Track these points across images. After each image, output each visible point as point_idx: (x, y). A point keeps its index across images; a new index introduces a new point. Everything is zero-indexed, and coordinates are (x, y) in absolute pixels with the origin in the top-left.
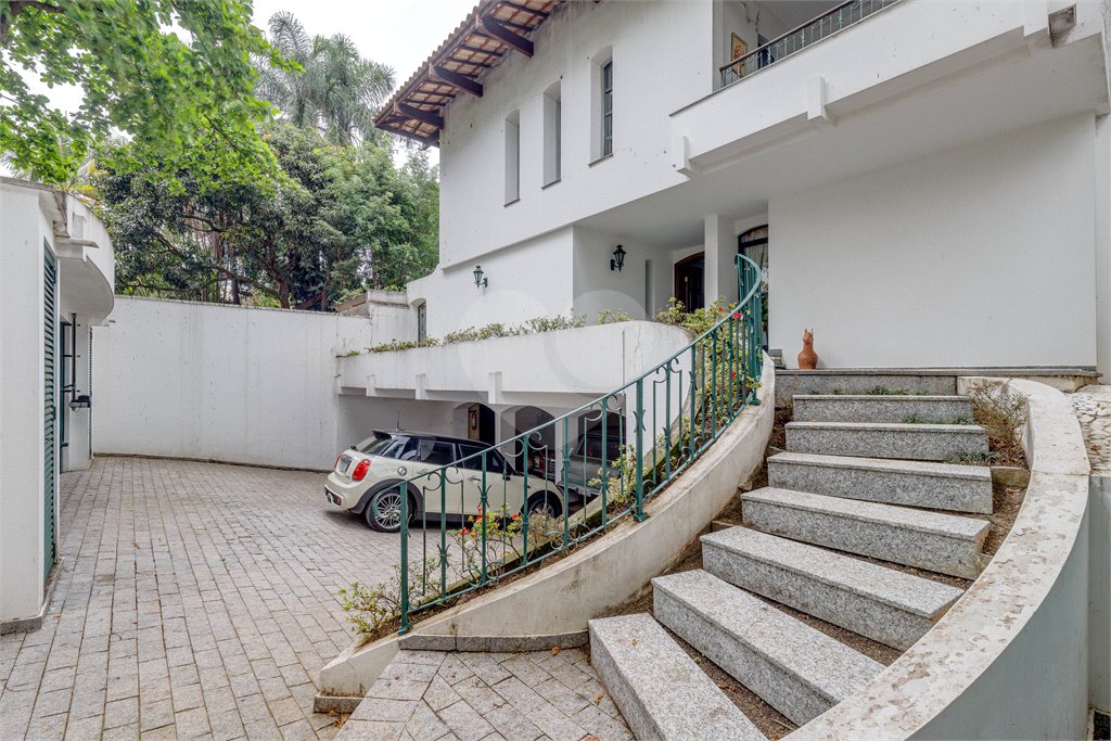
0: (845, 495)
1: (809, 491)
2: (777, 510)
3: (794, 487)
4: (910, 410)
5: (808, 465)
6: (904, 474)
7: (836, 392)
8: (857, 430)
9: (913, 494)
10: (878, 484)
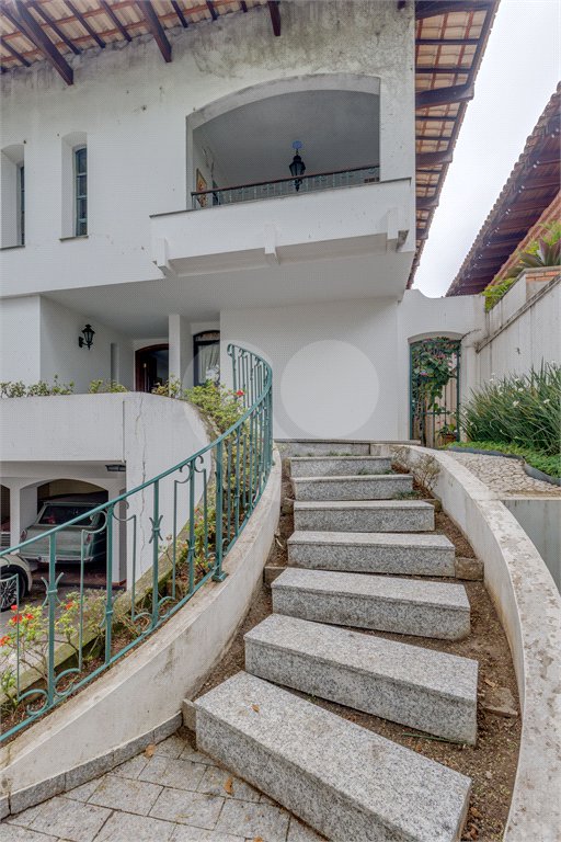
0: (350, 530)
1: (325, 530)
2: (318, 549)
3: (314, 528)
4: (360, 466)
5: (324, 510)
6: (386, 510)
7: (310, 455)
8: (342, 481)
9: (392, 523)
10: (371, 520)
